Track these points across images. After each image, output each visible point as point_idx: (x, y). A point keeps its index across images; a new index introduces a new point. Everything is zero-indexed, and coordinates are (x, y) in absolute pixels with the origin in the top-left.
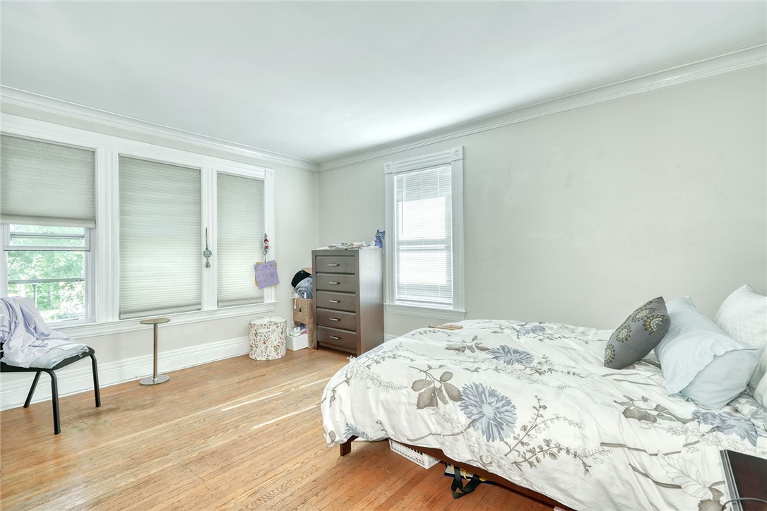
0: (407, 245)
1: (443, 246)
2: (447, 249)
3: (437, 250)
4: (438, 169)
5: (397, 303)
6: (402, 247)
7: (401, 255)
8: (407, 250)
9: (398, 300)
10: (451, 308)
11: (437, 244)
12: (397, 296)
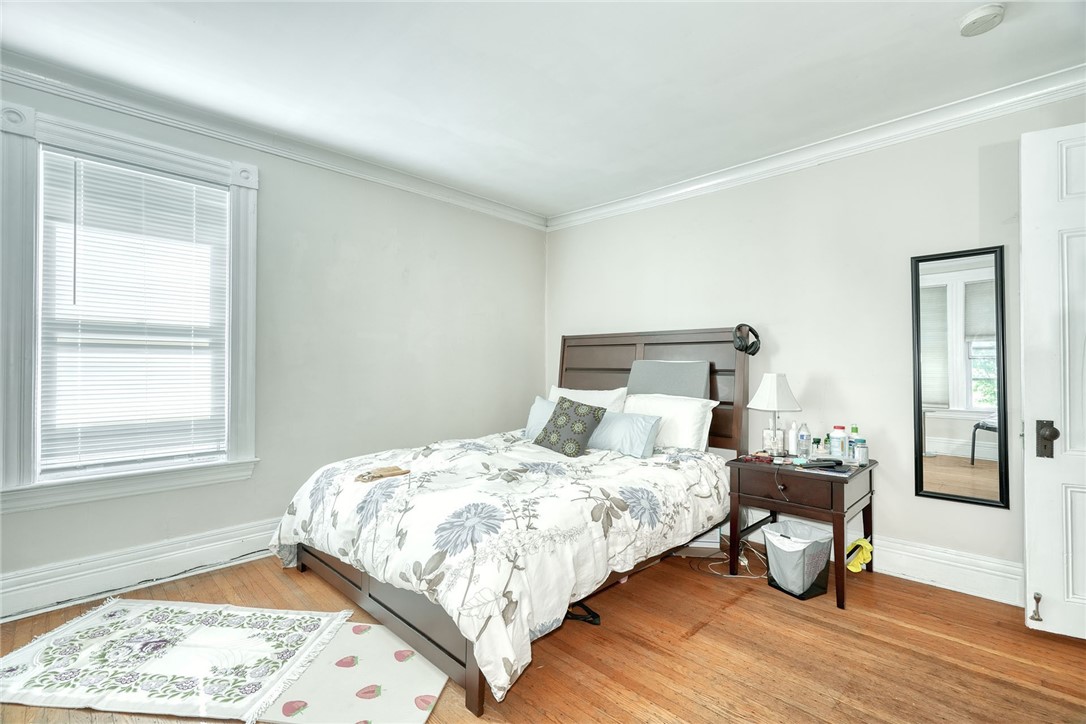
0: (83, 331)
1: (205, 341)
2: (216, 346)
3: (189, 348)
4: (194, 187)
5: (41, 480)
6: (62, 336)
7: (62, 356)
8: (83, 345)
9: (44, 471)
10: (222, 459)
11: (190, 335)
12: (40, 463)
